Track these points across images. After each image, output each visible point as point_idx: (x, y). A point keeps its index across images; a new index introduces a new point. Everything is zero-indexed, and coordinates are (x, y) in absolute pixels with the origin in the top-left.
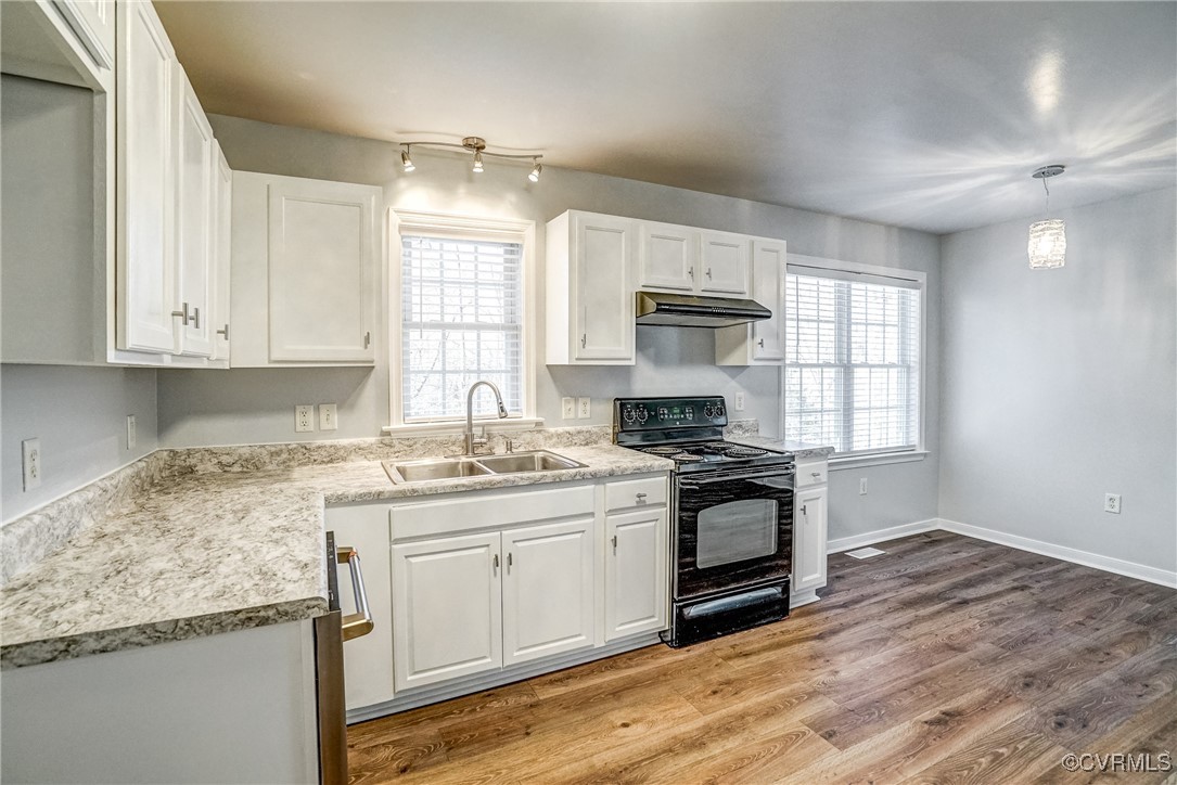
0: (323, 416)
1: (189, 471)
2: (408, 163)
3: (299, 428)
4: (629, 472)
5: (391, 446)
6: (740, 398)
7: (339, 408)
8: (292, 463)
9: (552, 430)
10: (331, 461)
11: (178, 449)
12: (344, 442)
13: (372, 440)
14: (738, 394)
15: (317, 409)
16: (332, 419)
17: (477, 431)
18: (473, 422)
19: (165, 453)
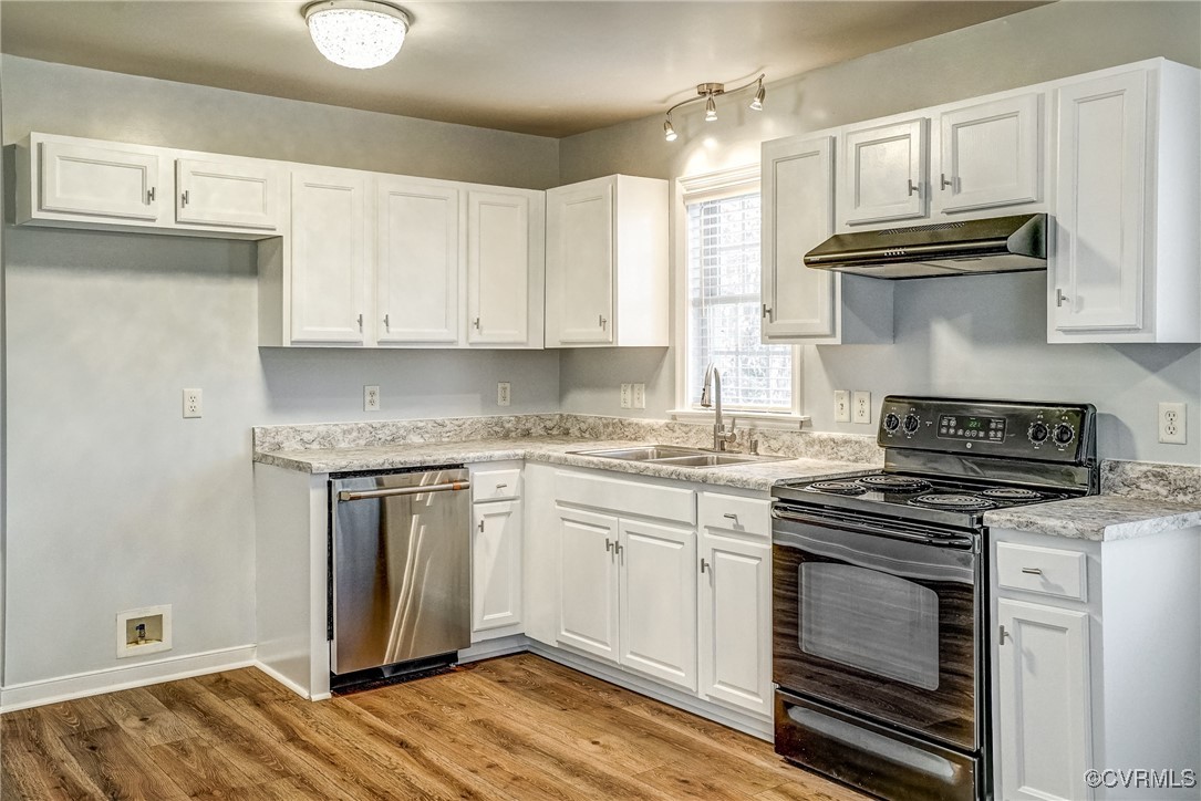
0: (636, 396)
1: (567, 433)
2: (670, 131)
3: (623, 405)
4: (722, 483)
5: (674, 432)
6: (1171, 415)
7: (646, 389)
8: (614, 436)
9: (816, 434)
10: (635, 439)
11: (565, 414)
12: (645, 421)
13: (662, 422)
14: (1165, 406)
15: (632, 387)
16: (642, 399)
17: (727, 423)
18: (723, 412)
19: (557, 417)
